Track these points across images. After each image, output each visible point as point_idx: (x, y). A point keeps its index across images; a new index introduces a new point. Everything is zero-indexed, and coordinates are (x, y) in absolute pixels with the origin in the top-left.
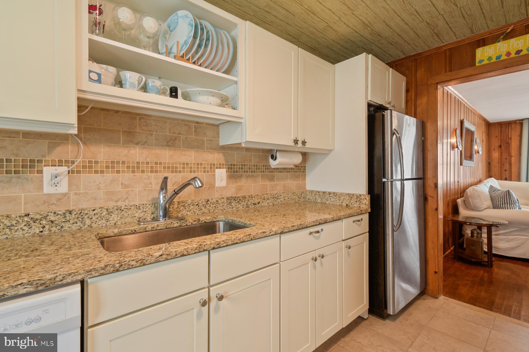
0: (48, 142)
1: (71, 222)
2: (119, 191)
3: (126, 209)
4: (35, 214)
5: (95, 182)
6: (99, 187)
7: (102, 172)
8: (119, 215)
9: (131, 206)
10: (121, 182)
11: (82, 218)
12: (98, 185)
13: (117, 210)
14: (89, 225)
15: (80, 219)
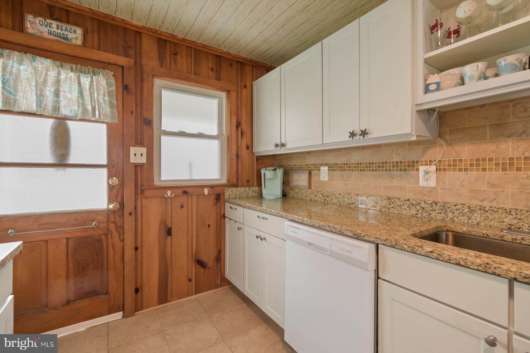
0: (423, 147)
1: (437, 211)
2: (485, 190)
3: (492, 211)
4: (413, 200)
5: (459, 179)
6: (463, 184)
7: (466, 170)
8: (482, 216)
9: (498, 208)
10: (487, 181)
11: (445, 211)
12: (462, 182)
13: (480, 209)
14: (451, 218)
15: (443, 211)
